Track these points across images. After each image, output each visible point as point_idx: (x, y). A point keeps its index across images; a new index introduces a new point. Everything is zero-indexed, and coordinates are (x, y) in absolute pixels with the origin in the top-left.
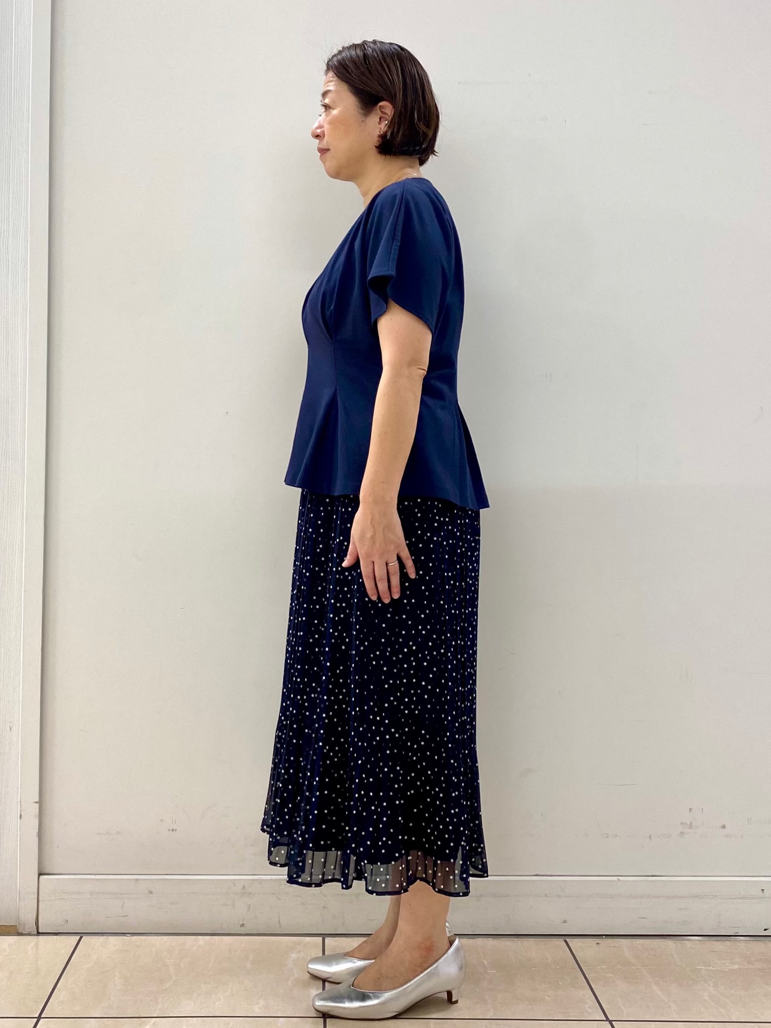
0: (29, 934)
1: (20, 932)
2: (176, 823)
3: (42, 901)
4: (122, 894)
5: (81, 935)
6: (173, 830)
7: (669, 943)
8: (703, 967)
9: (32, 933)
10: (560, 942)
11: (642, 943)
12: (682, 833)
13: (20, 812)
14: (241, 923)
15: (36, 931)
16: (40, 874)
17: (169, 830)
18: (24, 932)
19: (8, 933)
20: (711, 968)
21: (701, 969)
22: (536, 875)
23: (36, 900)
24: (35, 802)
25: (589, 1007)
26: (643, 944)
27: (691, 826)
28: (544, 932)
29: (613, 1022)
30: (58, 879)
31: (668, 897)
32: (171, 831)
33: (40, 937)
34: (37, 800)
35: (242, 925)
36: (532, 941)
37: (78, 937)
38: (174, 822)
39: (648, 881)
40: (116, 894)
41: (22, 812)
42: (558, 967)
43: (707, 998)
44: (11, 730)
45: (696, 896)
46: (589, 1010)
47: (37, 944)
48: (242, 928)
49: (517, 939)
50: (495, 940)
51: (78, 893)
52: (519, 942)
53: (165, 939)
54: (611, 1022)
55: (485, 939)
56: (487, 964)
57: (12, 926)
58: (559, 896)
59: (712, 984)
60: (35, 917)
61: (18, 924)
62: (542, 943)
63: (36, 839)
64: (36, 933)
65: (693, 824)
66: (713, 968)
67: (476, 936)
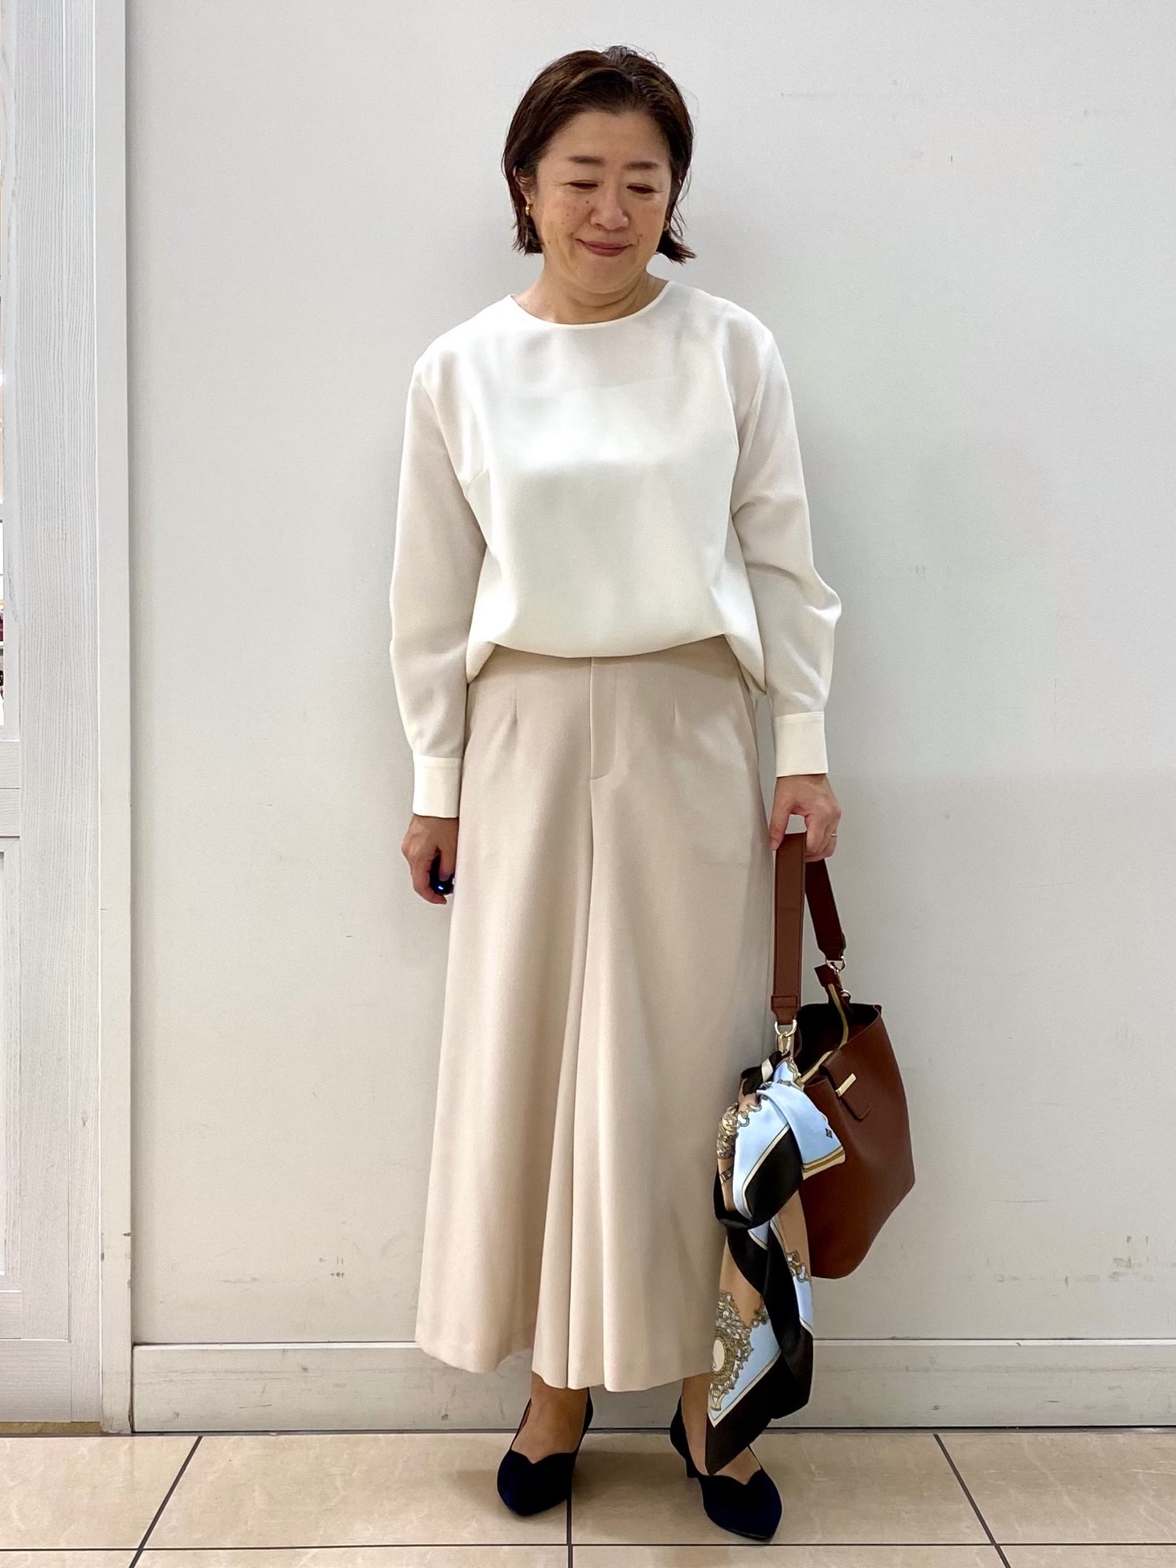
0: (118, 1434)
1: (105, 1431)
2: (342, 1262)
3: (140, 1384)
4: (261, 1372)
5: (200, 1434)
6: (338, 1274)
7: (1092, 1437)
8: (1140, 1471)
9: (124, 1432)
10: (929, 1438)
11: (1050, 1437)
12: (1114, 1273)
13: (102, 1250)
14: (442, 1415)
15: (130, 1429)
16: (134, 1344)
17: (332, 1274)
18: (111, 1432)
19: (87, 1432)
20: (1153, 1471)
21: (1138, 1473)
22: (893, 1339)
23: (129, 1383)
24: (125, 1235)
25: (968, 1527)
26: (1052, 1439)
27: (1129, 1264)
28: (906, 1424)
29: (1001, 1547)
30: (163, 1351)
31: (1091, 1371)
32: (335, 1277)
33: (138, 1439)
34: (129, 1231)
35: (445, 1417)
36: (885, 1435)
37: (196, 1438)
38: (340, 1264)
39: (1060, 1346)
40: (252, 1372)
41: (105, 1251)
42: (923, 1472)
43: (1142, 1512)
44: (84, 1124)
45: (1135, 1369)
46: (966, 1530)
47: (131, 1448)
48: (446, 1422)
49: (863, 1434)
50: (828, 1436)
51: (194, 1372)
52: (866, 1438)
53: (329, 1439)
54: (998, 1547)
55: (813, 1434)
56: (816, 1470)
57: (92, 1422)
58: (927, 1370)
59: (1153, 1493)
60: (127, 1407)
61: (101, 1421)
62: (901, 1439)
63: (127, 1292)
64: (129, 1431)
65: (1132, 1262)
66: (1156, 1470)
67: (799, 1430)
